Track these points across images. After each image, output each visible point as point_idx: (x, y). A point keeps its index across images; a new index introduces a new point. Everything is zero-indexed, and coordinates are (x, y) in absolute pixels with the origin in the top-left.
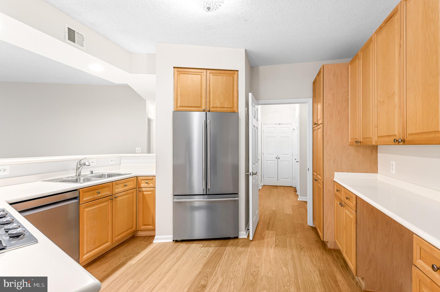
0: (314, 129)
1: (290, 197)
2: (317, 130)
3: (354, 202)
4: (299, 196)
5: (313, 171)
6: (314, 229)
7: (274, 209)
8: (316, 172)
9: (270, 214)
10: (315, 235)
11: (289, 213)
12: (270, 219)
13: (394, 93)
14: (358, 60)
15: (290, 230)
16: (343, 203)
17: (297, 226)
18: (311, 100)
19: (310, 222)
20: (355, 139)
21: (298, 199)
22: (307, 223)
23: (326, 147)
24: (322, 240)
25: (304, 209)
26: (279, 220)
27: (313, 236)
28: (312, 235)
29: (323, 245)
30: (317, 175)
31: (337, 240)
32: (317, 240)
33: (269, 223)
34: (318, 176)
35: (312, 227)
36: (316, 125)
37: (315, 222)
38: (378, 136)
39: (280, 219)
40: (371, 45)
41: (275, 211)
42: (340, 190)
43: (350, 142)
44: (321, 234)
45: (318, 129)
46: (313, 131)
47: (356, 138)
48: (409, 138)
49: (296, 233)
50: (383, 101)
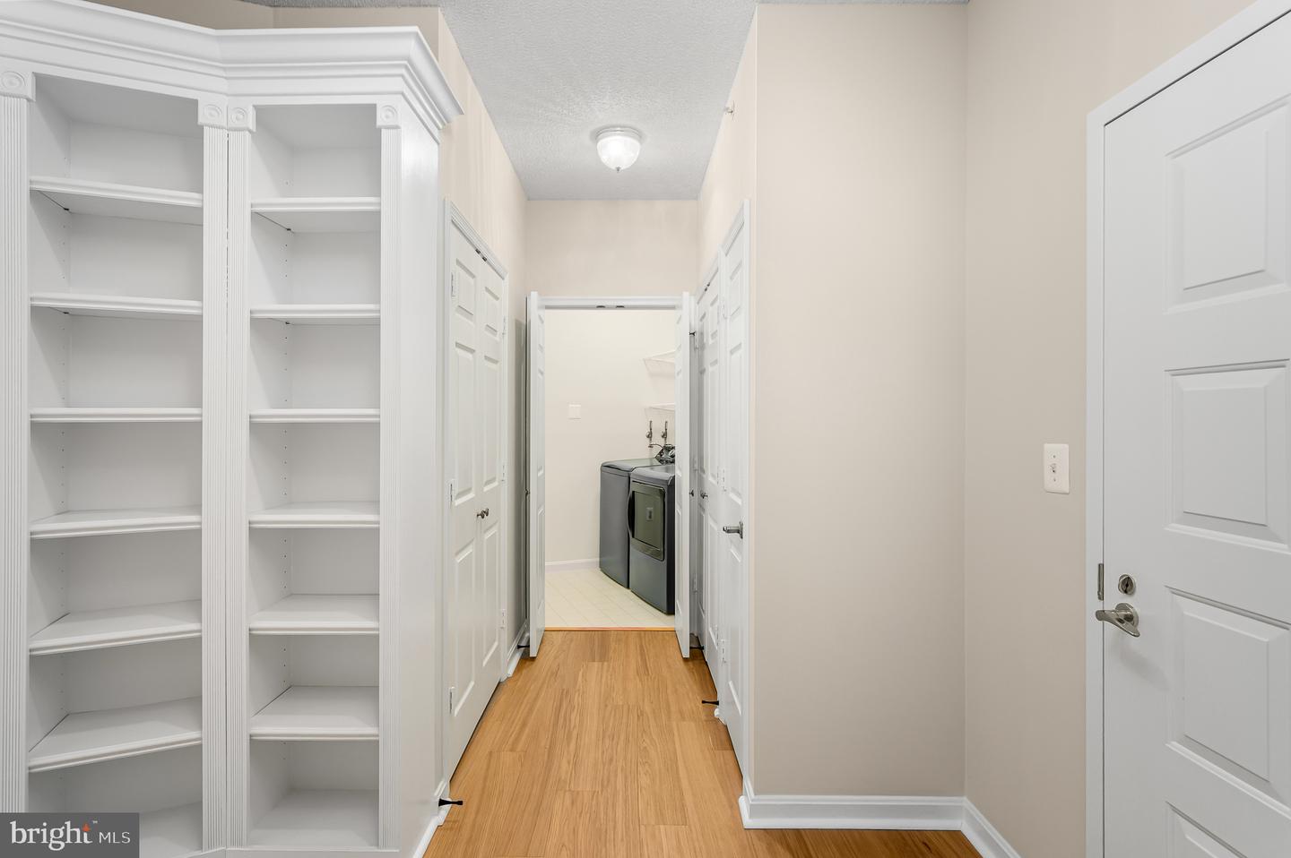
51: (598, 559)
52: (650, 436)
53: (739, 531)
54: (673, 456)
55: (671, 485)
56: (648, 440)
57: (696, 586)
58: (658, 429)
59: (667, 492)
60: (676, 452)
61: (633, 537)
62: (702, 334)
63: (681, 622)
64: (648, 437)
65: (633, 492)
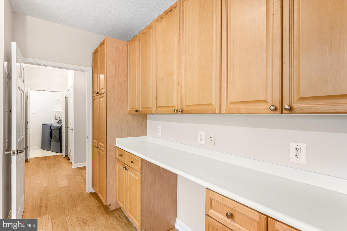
0: (94, 98)
1: (63, 167)
2: (98, 98)
3: (140, 165)
4: (73, 164)
5: (93, 138)
6: (94, 195)
7: (45, 185)
8: (97, 140)
9: (40, 193)
10: (97, 201)
11: (64, 185)
12: (41, 199)
13: (173, 72)
14: (138, 41)
15: (69, 205)
16: (127, 166)
17: (76, 198)
18: (91, 70)
19: (89, 189)
20: (134, 108)
21: (72, 167)
22: (85, 191)
23: (109, 115)
24: (105, 205)
25: (80, 176)
26: (54, 198)
27: (95, 203)
28: (93, 202)
29: (105, 209)
30: (98, 143)
31: (120, 200)
32: (98, 207)
33: (41, 206)
34: (100, 143)
35: (91, 193)
36: (97, 94)
37: (95, 187)
38: (158, 107)
39: (54, 196)
40: (151, 30)
41: (46, 187)
42: (122, 154)
43: (129, 111)
44: (103, 200)
45: (100, 98)
46: (93, 100)
47: (136, 108)
48: (185, 109)
49: (76, 206)
50: (163, 78)
51: (41, 147)
52: (56, 118)
53: (72, 130)
54: (62, 122)
55: (61, 127)
56: (55, 119)
57: (67, 146)
58: (58, 116)
59: (60, 129)
60: (62, 121)
61: (52, 139)
62: (68, 97)
63: (63, 154)
64: (55, 118)
65: (52, 129)
